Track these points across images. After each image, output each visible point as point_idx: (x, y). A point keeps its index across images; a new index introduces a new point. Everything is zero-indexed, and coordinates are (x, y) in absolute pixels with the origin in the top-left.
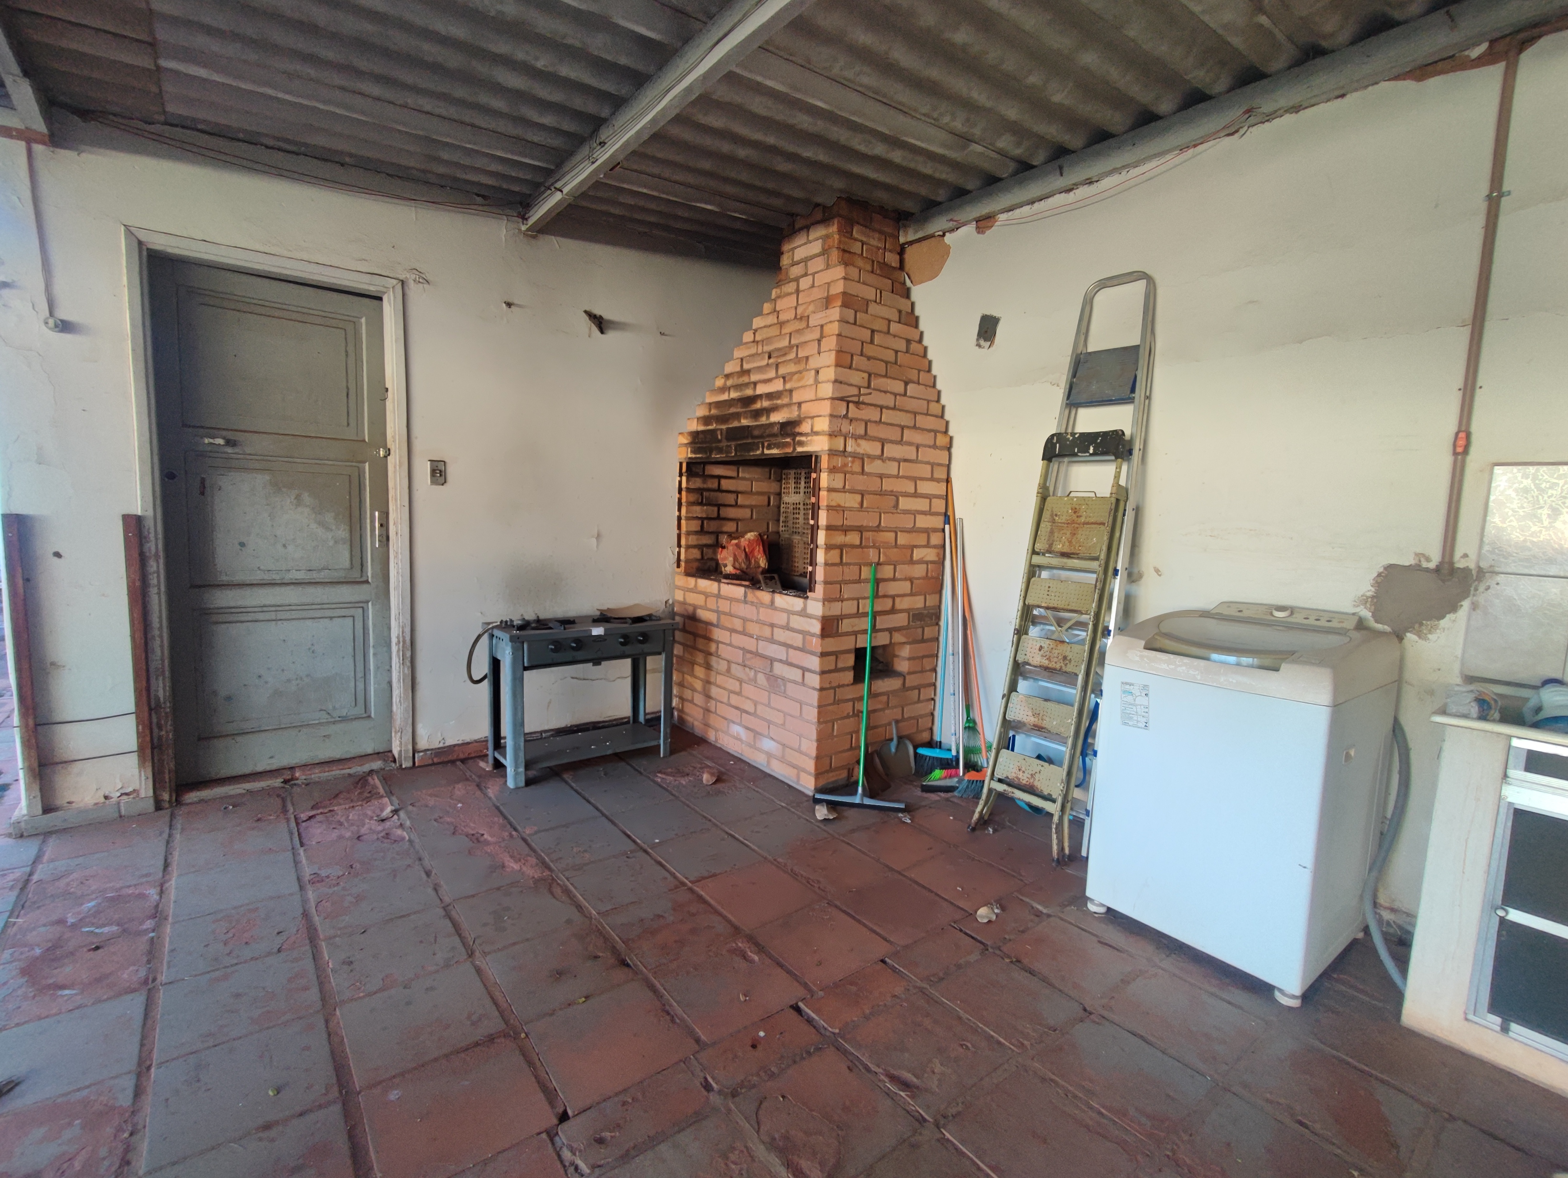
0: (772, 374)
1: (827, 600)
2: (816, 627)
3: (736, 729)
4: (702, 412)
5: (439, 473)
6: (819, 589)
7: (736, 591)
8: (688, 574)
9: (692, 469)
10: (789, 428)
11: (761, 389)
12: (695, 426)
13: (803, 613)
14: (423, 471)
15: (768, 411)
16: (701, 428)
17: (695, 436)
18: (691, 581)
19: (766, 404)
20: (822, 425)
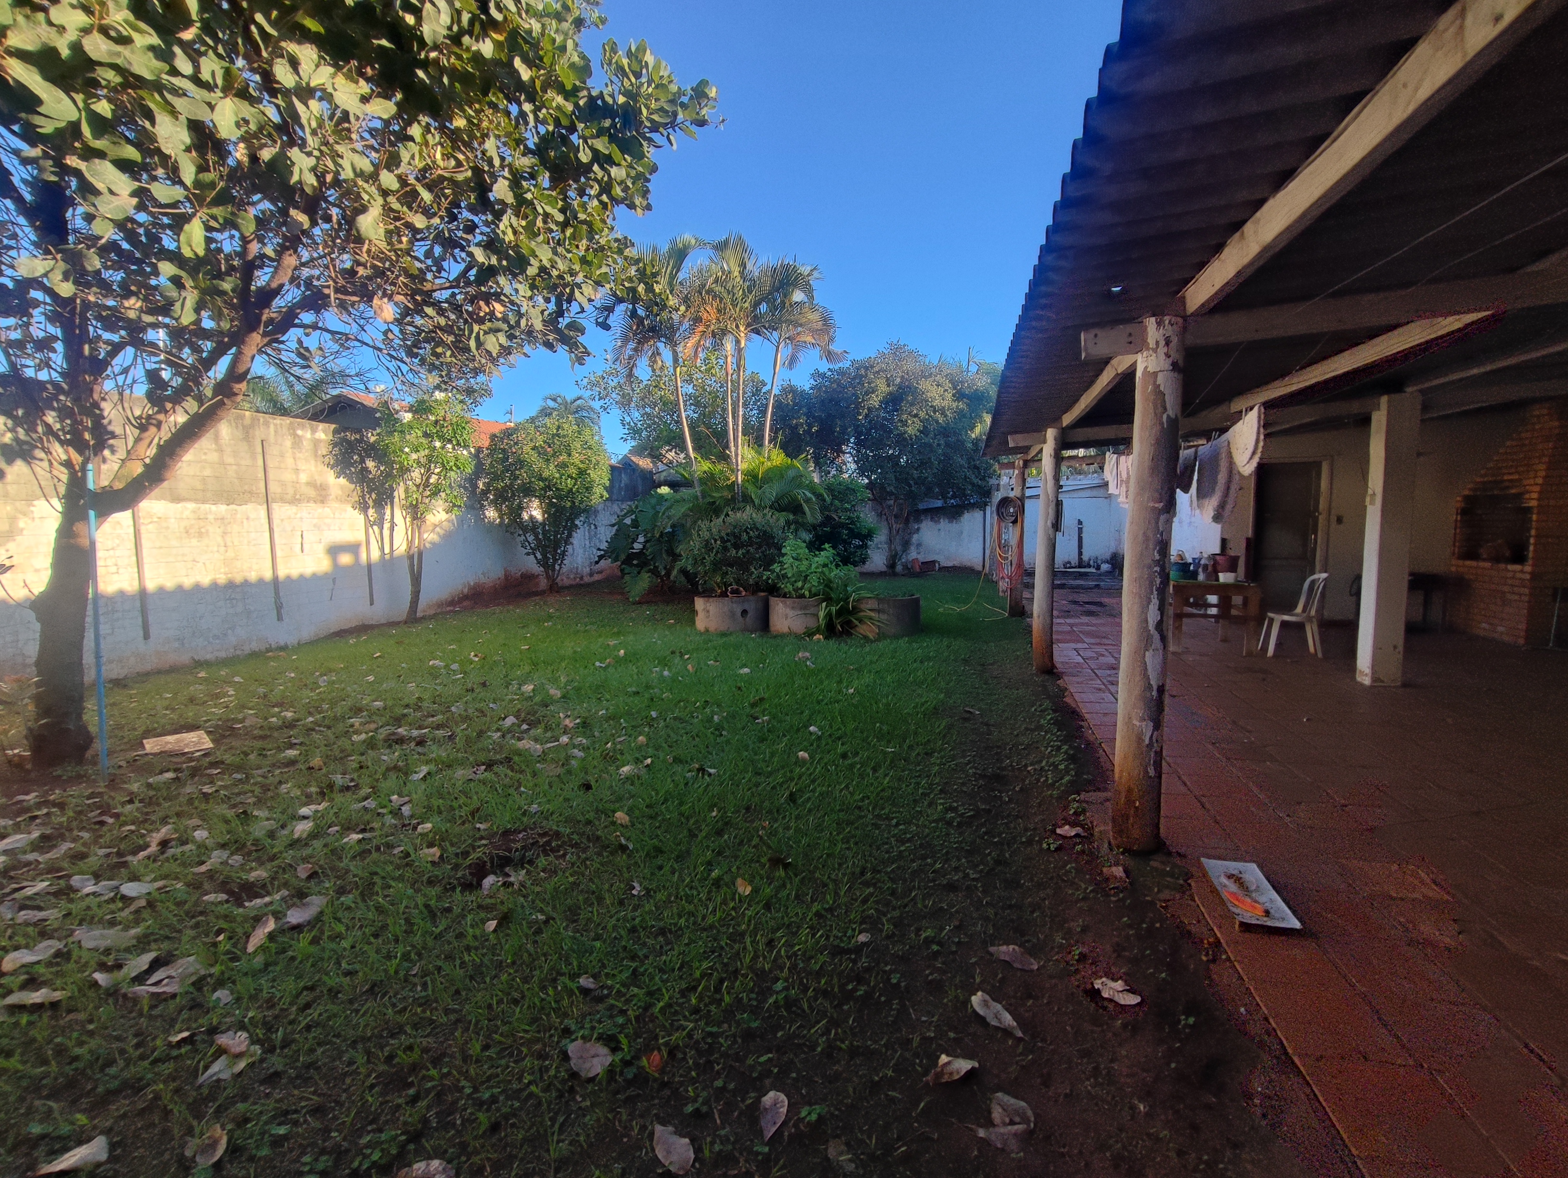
0: (1513, 470)
1: (1533, 565)
2: (1528, 577)
3: (1484, 625)
4: (1470, 486)
5: (1339, 520)
6: (1530, 562)
7: (1487, 565)
8: (1459, 558)
9: (1464, 512)
10: (1519, 496)
11: (1506, 478)
12: (1467, 492)
13: (1522, 571)
14: (1334, 519)
15: (1508, 488)
16: (1471, 493)
17: (1466, 498)
18: (1461, 562)
19: (1507, 484)
20: (1535, 496)
